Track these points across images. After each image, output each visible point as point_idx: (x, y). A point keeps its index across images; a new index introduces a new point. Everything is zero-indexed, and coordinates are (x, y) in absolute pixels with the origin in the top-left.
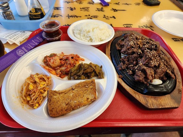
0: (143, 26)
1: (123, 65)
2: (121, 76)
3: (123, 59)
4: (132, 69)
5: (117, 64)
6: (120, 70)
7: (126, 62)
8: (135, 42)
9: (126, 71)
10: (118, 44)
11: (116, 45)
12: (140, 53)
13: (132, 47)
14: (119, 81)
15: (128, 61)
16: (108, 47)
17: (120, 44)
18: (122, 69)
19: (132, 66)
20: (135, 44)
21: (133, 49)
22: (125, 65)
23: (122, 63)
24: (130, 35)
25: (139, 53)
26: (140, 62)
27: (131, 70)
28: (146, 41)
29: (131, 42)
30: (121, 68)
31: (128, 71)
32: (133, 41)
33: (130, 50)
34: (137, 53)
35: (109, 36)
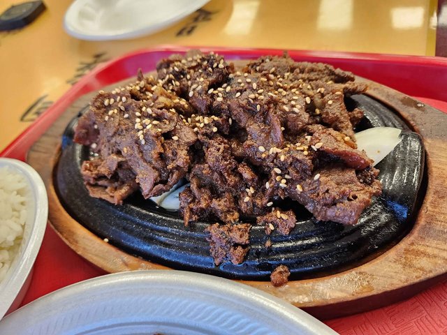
0: (80, 73)
1: (230, 230)
2: (281, 273)
3: (191, 210)
4: (270, 204)
5: (196, 250)
6: (245, 258)
7: (219, 205)
8: (149, 111)
9: (263, 231)
10: (96, 185)
11: (95, 194)
12: (216, 124)
13: (168, 136)
14: (304, 299)
15: (215, 194)
16: (71, 233)
17: (101, 177)
18: (244, 246)
19: (253, 196)
20: (159, 118)
21: (175, 138)
22: (229, 218)
23: (214, 229)
24: (98, 108)
25: (215, 129)
26: (262, 149)
27: (268, 210)
28: (171, 76)
29: (138, 126)
30: (236, 245)
31: (272, 227)
32: (138, 114)
33: (175, 154)
34: (205, 134)
35: (20, 199)
